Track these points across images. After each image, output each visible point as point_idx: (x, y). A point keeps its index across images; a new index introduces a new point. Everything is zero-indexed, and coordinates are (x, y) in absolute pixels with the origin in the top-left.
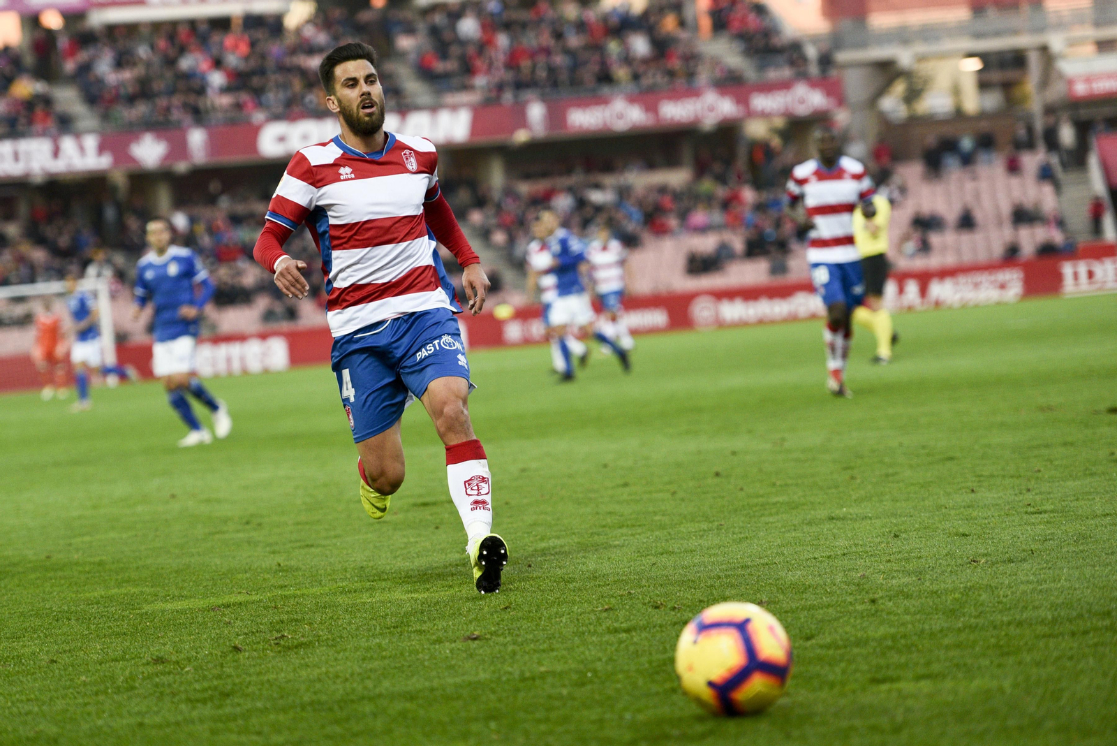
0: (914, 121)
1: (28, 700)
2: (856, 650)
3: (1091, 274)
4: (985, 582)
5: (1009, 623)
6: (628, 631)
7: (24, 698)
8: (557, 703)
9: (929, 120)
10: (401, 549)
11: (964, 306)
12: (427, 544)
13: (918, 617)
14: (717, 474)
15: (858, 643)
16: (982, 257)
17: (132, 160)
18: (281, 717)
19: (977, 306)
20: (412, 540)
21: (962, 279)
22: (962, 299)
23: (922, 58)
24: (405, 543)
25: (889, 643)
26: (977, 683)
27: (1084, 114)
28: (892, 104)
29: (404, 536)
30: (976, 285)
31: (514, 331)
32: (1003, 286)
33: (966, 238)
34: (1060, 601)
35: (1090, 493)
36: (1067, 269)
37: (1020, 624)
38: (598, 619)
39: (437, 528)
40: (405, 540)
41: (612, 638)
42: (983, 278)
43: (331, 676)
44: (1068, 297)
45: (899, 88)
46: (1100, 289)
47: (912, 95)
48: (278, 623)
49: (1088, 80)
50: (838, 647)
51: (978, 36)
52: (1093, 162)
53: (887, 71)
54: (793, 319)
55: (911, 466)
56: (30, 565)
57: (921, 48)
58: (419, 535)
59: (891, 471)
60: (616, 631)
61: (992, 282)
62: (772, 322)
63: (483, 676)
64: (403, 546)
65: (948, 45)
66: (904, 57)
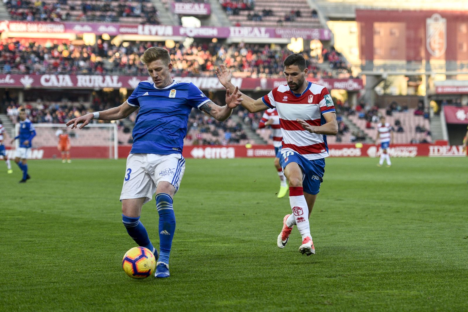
0: (385, 95)
1: (99, 271)
2: (373, 277)
3: (438, 150)
4: (413, 257)
5: (421, 272)
6: (297, 264)
7: (97, 269)
8: (276, 288)
9: (390, 96)
10: (219, 228)
11: (397, 157)
12: (228, 227)
13: (392, 267)
14: (322, 211)
15: (373, 275)
16: (404, 142)
17: (129, 85)
18: (184, 285)
19: (401, 157)
20: (222, 225)
21: (398, 149)
22: (397, 154)
23: (390, 75)
24: (220, 226)
25: (383, 276)
26: (412, 293)
27: (440, 98)
28: (379, 89)
29: (219, 223)
30: (402, 151)
31: (250, 153)
32: (410, 152)
33: (399, 135)
34: (437, 266)
35: (444, 228)
36: (431, 148)
37: (425, 272)
38: (287, 259)
39: (230, 221)
40: (220, 225)
41: (291, 266)
42: (404, 149)
43: (200, 271)
44: (431, 157)
45: (382, 84)
46: (441, 155)
47: (386, 87)
48: (180, 251)
49: (443, 87)
50: (366, 276)
51: (408, 70)
52: (442, 114)
53: (379, 79)
54: (342, 156)
55: (385, 213)
56: (95, 222)
57: (389, 72)
58: (224, 223)
59: (379, 214)
60: (293, 264)
61: (407, 150)
62: (335, 157)
63: (250, 276)
64: (219, 227)
65: (398, 72)
66: (385, 75)
